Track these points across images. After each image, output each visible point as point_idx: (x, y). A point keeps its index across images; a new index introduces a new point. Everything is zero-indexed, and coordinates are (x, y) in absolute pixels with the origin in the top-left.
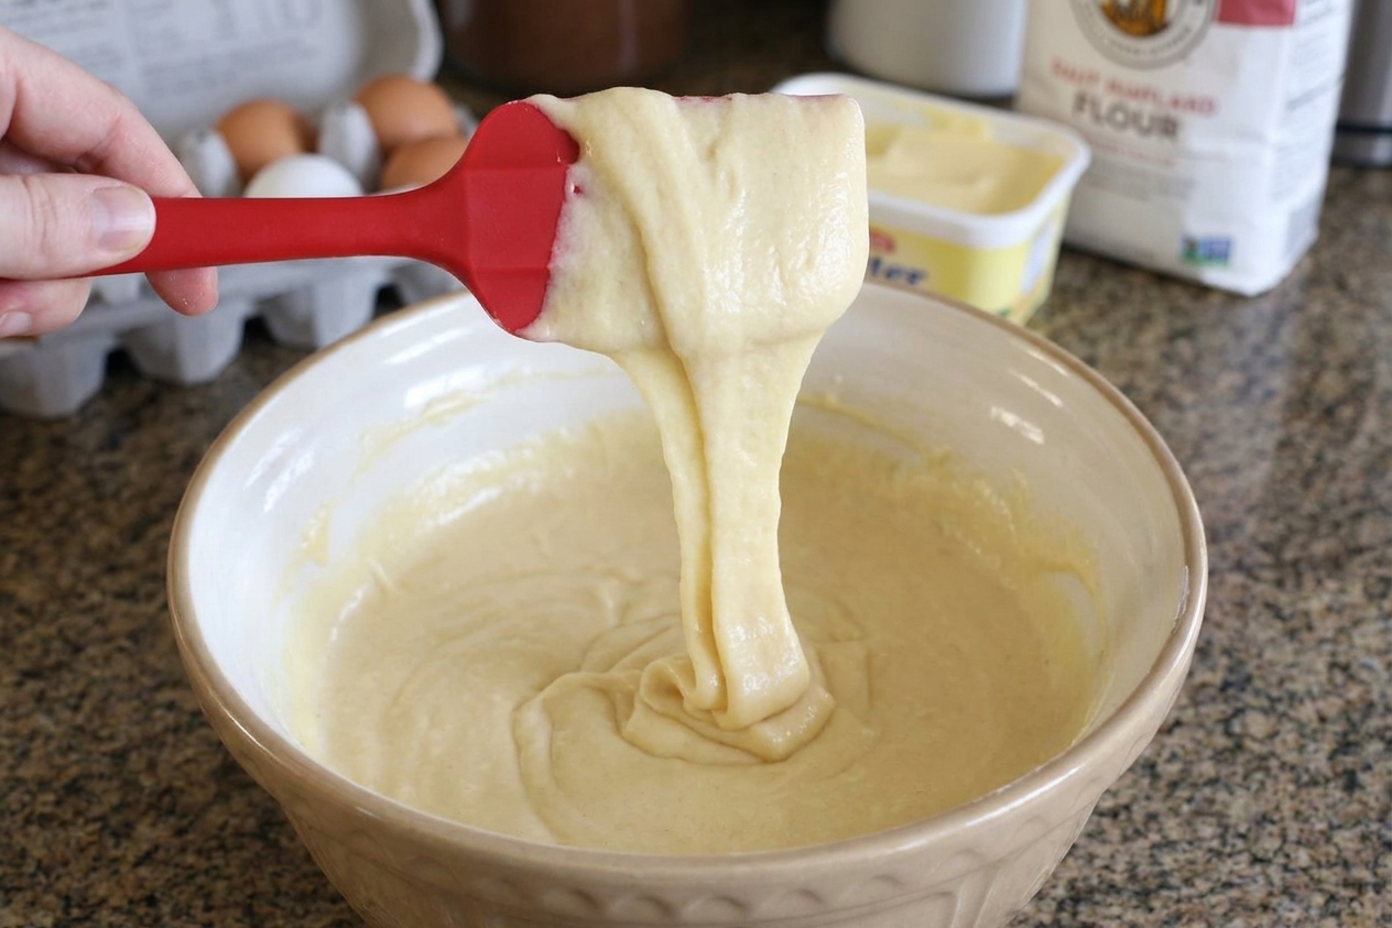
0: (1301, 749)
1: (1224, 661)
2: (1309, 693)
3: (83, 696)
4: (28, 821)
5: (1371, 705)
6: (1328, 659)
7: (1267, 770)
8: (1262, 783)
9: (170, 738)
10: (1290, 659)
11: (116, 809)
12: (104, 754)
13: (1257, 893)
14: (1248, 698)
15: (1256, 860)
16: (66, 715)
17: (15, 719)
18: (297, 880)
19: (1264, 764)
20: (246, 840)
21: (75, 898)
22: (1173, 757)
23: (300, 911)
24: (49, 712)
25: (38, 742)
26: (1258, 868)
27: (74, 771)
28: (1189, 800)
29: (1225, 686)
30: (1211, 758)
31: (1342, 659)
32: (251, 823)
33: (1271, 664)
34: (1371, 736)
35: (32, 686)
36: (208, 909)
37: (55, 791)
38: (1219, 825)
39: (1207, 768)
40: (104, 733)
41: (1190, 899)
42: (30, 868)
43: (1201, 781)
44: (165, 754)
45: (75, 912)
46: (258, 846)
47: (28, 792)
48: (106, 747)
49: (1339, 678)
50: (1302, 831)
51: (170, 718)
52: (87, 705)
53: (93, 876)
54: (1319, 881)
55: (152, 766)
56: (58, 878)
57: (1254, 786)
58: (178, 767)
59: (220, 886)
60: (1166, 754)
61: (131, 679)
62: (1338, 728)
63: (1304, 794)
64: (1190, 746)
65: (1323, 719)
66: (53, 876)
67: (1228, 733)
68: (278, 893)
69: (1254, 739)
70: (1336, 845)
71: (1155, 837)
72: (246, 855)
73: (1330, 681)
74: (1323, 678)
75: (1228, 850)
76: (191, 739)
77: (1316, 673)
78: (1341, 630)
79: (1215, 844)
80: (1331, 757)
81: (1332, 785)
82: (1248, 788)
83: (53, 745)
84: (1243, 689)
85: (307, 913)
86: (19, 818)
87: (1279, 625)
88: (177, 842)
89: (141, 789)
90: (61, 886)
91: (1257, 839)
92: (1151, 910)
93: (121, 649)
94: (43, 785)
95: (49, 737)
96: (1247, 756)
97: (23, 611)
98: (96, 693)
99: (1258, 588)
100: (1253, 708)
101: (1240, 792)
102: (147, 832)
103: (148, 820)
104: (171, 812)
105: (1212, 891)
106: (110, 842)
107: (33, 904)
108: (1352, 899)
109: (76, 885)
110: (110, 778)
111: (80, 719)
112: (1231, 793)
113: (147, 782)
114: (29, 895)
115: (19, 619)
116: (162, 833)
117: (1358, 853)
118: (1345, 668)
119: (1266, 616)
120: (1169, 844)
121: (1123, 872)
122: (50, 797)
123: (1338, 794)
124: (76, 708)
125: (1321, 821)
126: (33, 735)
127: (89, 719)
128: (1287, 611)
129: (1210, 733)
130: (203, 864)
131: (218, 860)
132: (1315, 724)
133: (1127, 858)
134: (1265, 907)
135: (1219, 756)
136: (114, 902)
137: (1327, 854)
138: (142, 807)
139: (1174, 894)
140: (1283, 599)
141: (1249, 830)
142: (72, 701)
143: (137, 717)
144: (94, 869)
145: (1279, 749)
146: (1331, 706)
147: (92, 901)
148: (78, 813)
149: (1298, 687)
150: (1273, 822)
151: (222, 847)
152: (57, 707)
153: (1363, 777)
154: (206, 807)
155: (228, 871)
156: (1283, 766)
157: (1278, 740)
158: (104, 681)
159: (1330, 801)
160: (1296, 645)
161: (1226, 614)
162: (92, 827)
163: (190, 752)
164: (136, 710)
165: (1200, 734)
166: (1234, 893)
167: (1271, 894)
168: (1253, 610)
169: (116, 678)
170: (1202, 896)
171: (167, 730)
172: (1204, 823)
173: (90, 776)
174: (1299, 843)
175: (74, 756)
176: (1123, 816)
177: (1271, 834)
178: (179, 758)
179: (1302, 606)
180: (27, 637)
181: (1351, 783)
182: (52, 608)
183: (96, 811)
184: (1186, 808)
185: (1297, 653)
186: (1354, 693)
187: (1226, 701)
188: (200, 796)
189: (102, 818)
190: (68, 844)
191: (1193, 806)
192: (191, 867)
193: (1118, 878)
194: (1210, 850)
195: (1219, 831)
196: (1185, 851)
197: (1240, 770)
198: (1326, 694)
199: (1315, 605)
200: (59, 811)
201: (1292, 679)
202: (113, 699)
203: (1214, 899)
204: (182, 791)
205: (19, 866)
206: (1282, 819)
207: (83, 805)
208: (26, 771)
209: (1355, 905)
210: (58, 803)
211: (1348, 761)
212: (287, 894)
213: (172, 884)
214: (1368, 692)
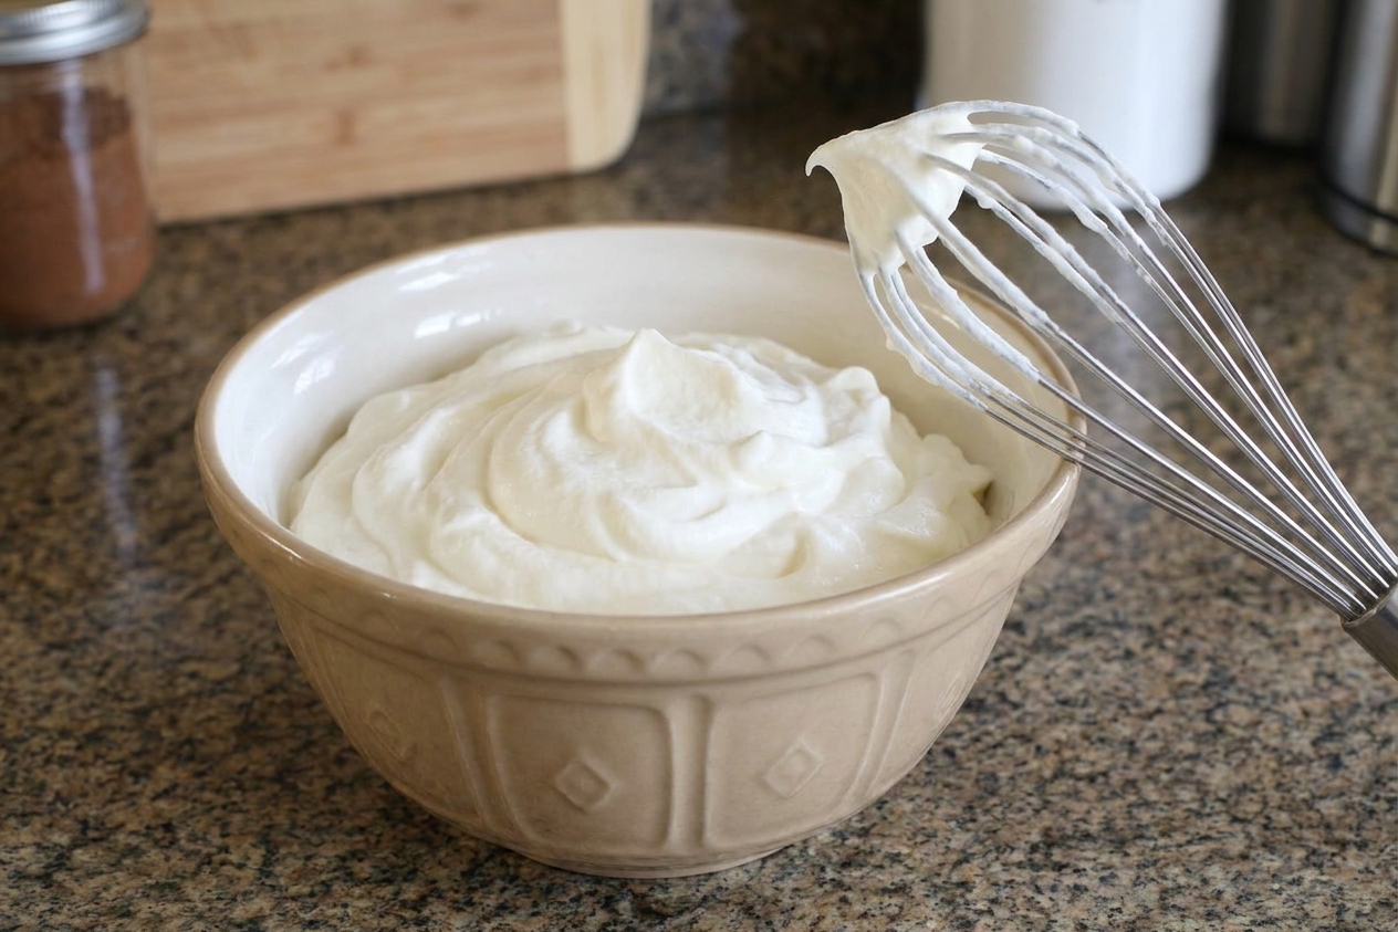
0: (1285, 735)
1: (1207, 666)
2: (1294, 695)
3: (107, 664)
4: (48, 761)
5: (1358, 706)
6: (1315, 669)
7: (1249, 752)
8: (1244, 762)
9: (193, 701)
10: (1275, 666)
11: (137, 754)
12: (128, 712)
13: (1236, 846)
14: (1231, 694)
15: (1235, 819)
16: (89, 680)
17: (39, 681)
18: (313, 817)
19: (1246, 745)
20: (263, 784)
21: (92, 823)
22: (1154, 737)
23: (315, 839)
24: (73, 676)
25: (61, 700)
26: (1238, 827)
27: (95, 724)
28: (1168, 771)
29: (1206, 686)
30: (1191, 739)
31: (1328, 669)
32: (269, 770)
33: (1255, 670)
34: (1357, 729)
35: (56, 655)
36: (224, 836)
37: (76, 739)
38: (1198, 790)
39: (1188, 747)
40: (127, 695)
41: (1165, 847)
42: (50, 798)
43: (1181, 756)
44: (187, 713)
45: (92, 834)
46: (277, 788)
47: (50, 738)
48: (128, 706)
49: (1325, 683)
50: (1283, 798)
51: (193, 685)
52: (111, 673)
53: (113, 807)
54: (1300, 839)
55: (173, 722)
56: (76, 806)
57: (1234, 763)
58: (199, 724)
59: (237, 819)
60: (1145, 734)
61: (155, 653)
62: (1325, 721)
63: (1285, 770)
64: (1169, 728)
65: (1306, 713)
66: (71, 806)
67: (1209, 720)
68: (294, 825)
69: (1236, 725)
70: (1318, 811)
71: (1132, 798)
72: (261, 794)
73: (1315, 685)
74: (1309, 683)
75: (1207, 810)
76: (214, 701)
77: (1302, 678)
78: (1325, 647)
79: (1194, 806)
80: (1315, 743)
81: (1315, 764)
82: (1229, 764)
83: (75, 703)
84: (1225, 688)
85: (323, 842)
86: (39, 759)
87: (1264, 641)
88: (197, 782)
89: (161, 739)
90: (79, 812)
91: (1237, 803)
92: (1127, 855)
93: (147, 630)
94: (64, 733)
95: (71, 696)
96: (1229, 739)
97: (50, 595)
98: (120, 664)
99: (1243, 611)
100: (1236, 703)
101: (1220, 766)
102: (165, 773)
103: (169, 763)
104: (191, 758)
105: (1189, 842)
106: (130, 780)
107: (50, 826)
108: (1333, 855)
109: (93, 813)
110: (131, 730)
111: (103, 683)
112: (1212, 766)
113: (167, 733)
114: (47, 820)
115: (47, 602)
116: (182, 774)
117: (1340, 818)
118: (1331, 676)
119: (1250, 632)
120: (1147, 804)
121: (1100, 823)
122: (72, 743)
123: (1322, 772)
124: (100, 674)
125: (1302, 791)
126: (56, 694)
127: (113, 684)
128: (1272, 631)
129: (1191, 719)
130: (221, 800)
131: (236, 796)
132: (1300, 716)
133: (1103, 814)
134: (1244, 857)
135: (1199, 738)
136: (131, 827)
137: (1309, 818)
138: (163, 753)
139: (1151, 844)
140: (1269, 620)
141: (1229, 796)
142: (97, 669)
143: (162, 682)
144: (112, 801)
145: (1261, 734)
146: (1316, 705)
147: (109, 825)
148: (98, 756)
149: (1283, 688)
150: (1254, 791)
151: (240, 787)
152: (81, 673)
153: (1347, 760)
154: (225, 755)
155: (245, 807)
156: (1265, 748)
157: (1261, 727)
158: (128, 653)
159: (1312, 776)
160: (1281, 656)
161: (1209, 630)
162: (110, 768)
163: (212, 712)
164: (161, 678)
165: (1182, 720)
166: (1211, 845)
167: (1249, 847)
168: (1239, 628)
169: (141, 651)
170: (1180, 846)
171: (190, 694)
172: (1184, 789)
173: (112, 728)
174: (1280, 808)
175: (94, 712)
176: (1101, 779)
177: (1251, 800)
178: (201, 716)
179: (1288, 626)
180: (53, 617)
181: (1336, 763)
182: (79, 593)
183: (115, 755)
184: (1165, 777)
185: (1281, 662)
186: (1339, 695)
187: (1209, 696)
188: (220, 747)
189: (122, 761)
190: (87, 781)
191: (1172, 775)
192: (209, 802)
193: (1094, 828)
194: (1189, 810)
195: (1198, 796)
196: (1162, 810)
197: (1222, 750)
198: (1310, 695)
199: (1302, 626)
200: (80, 755)
201: (1276, 682)
202: (136, 669)
203: (1192, 849)
204: (202, 742)
205: (38, 796)
206: (1263, 789)
207: (103, 750)
208: (46, 722)
209: (1338, 860)
210: (79, 748)
211: (1331, 747)
212: (303, 827)
213: (188, 815)
214: (1355, 695)
